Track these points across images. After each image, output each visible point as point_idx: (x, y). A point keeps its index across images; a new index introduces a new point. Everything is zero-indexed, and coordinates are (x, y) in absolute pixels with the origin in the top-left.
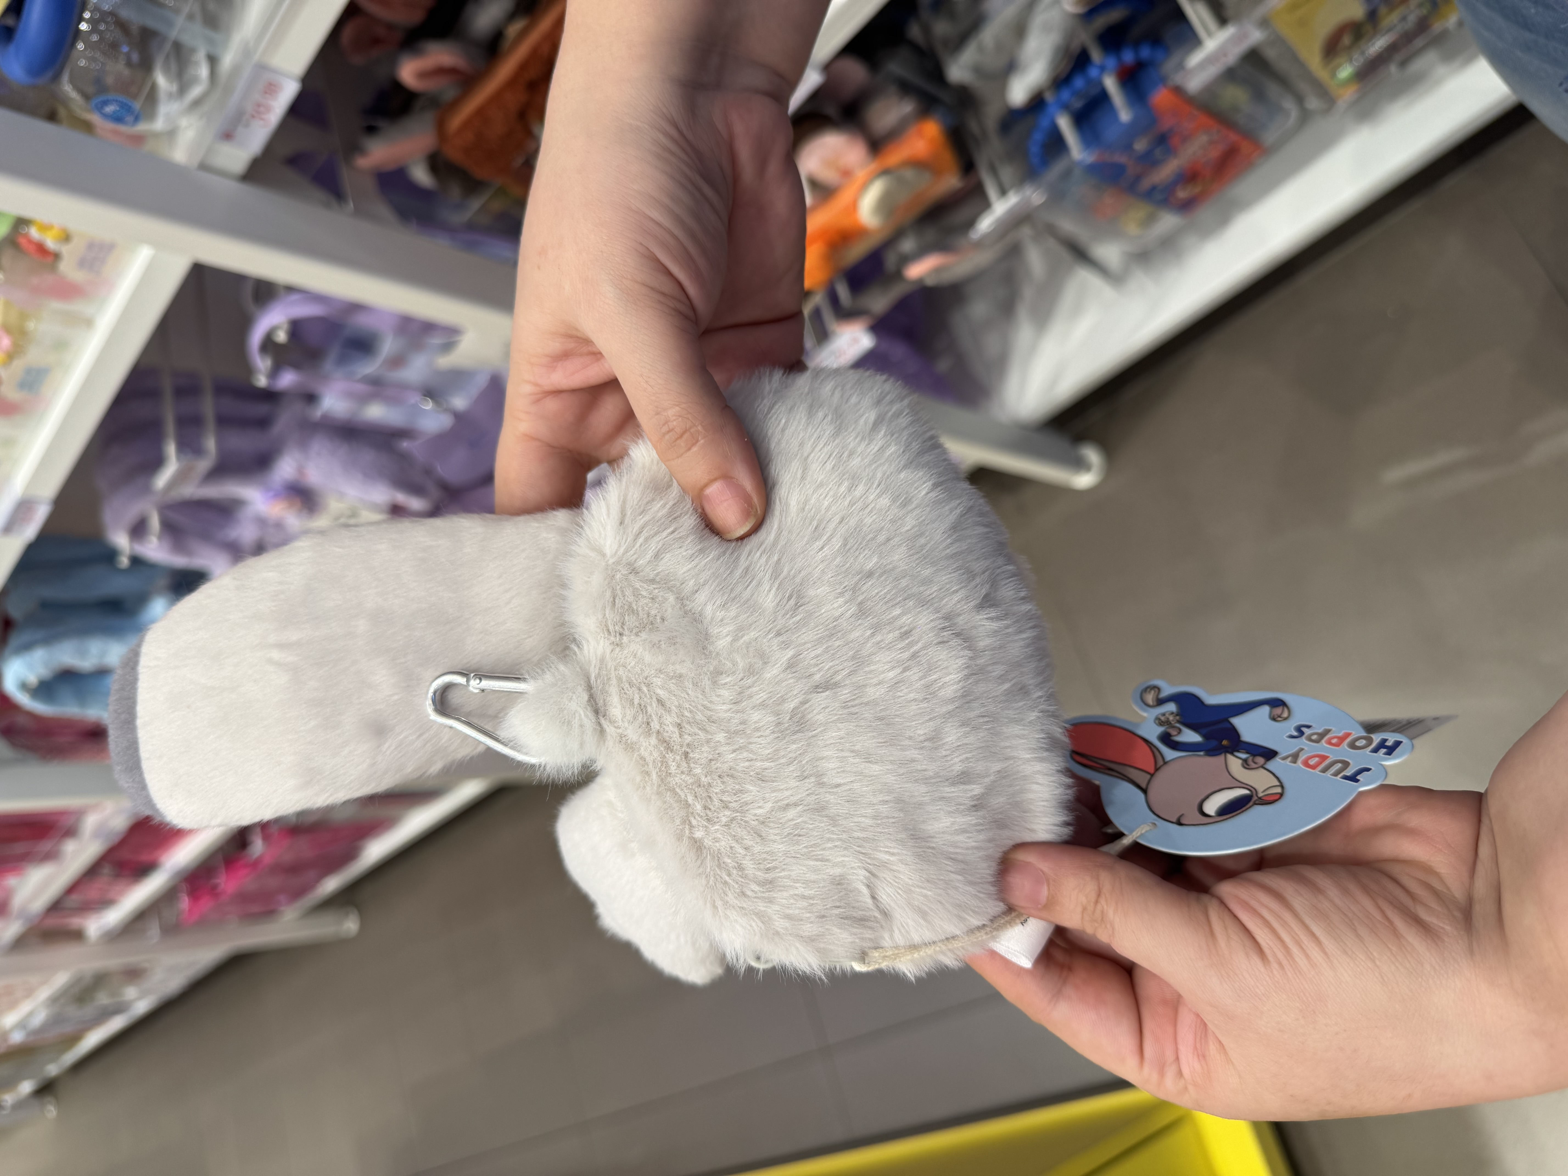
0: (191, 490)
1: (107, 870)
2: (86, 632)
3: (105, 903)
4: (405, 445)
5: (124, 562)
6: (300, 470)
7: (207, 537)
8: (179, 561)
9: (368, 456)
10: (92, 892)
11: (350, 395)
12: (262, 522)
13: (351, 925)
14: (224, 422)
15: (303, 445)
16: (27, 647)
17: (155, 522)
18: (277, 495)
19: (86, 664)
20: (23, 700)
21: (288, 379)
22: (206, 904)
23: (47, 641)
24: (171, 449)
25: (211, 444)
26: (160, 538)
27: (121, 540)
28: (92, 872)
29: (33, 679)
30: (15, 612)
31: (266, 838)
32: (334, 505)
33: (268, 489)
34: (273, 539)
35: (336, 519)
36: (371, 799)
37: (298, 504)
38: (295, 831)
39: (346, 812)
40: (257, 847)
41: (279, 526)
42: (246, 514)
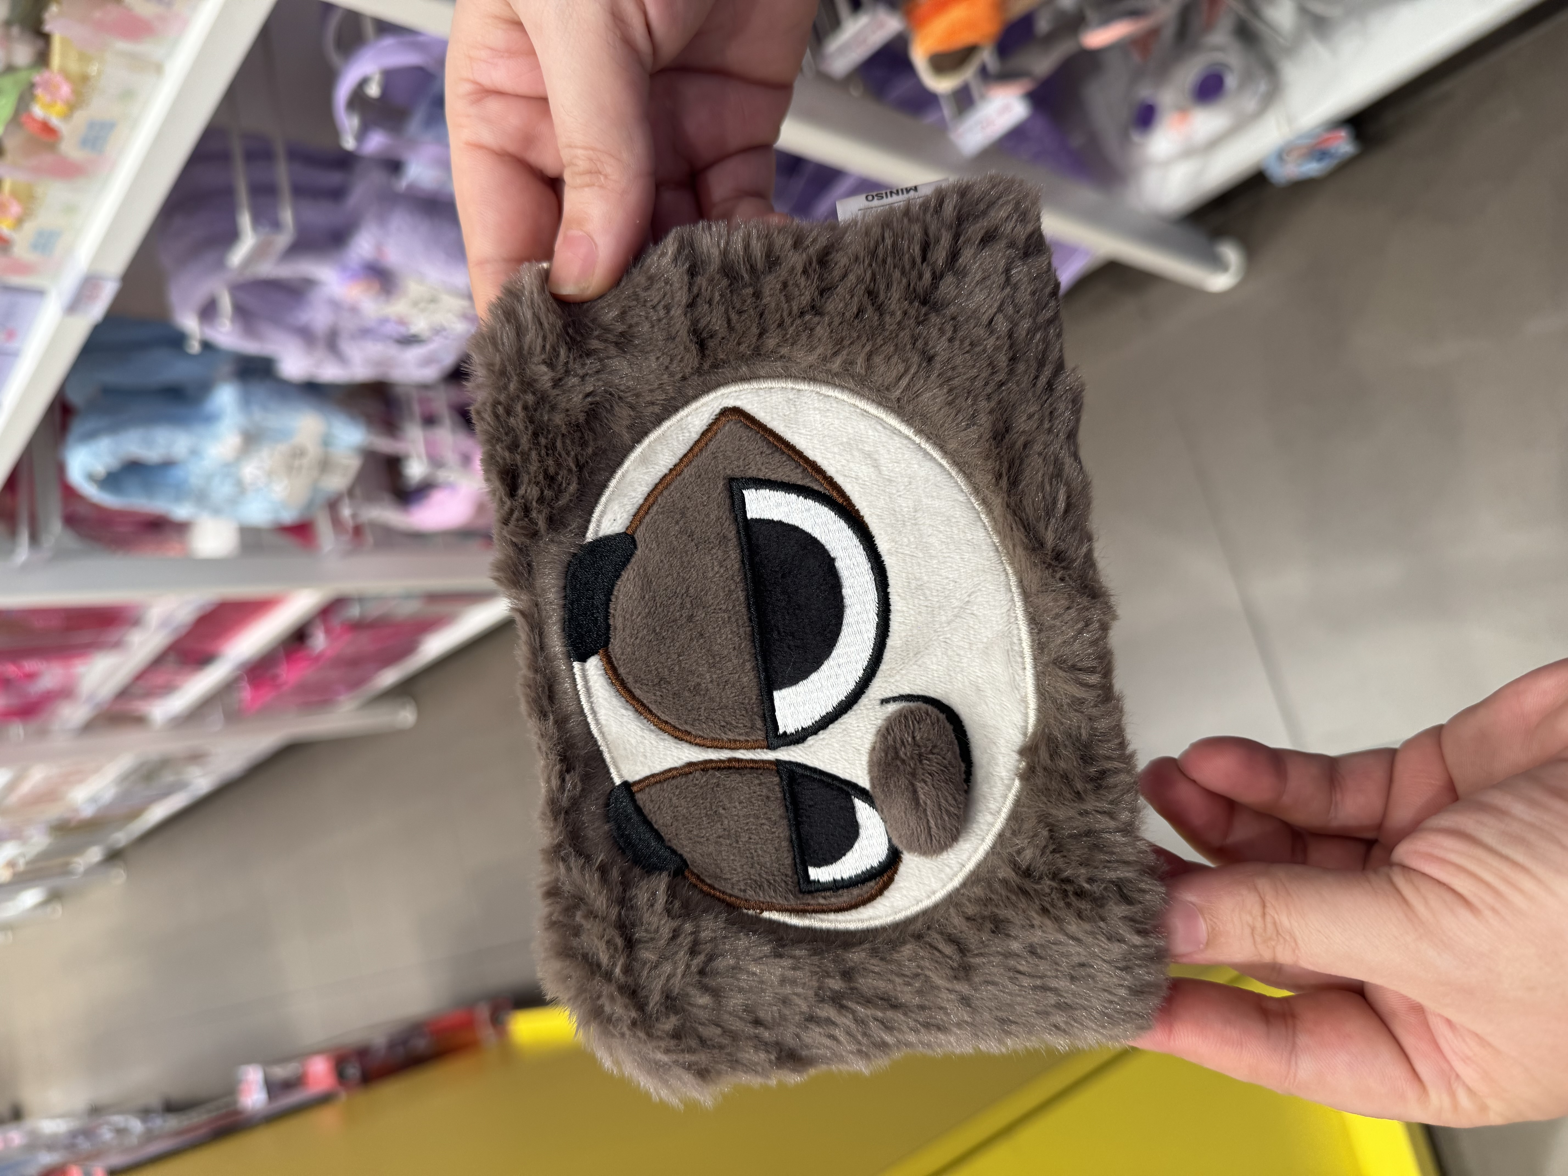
0: (268, 269)
1: (173, 660)
2: (151, 421)
3: (169, 689)
5: (195, 347)
6: (379, 248)
7: (277, 320)
8: (250, 347)
10: (160, 679)
11: (440, 163)
12: (336, 305)
13: (407, 716)
14: (300, 192)
15: (382, 220)
16: (90, 436)
17: (226, 303)
18: (355, 276)
19: (152, 455)
20: (90, 491)
21: (375, 142)
22: (267, 694)
23: (112, 430)
24: (245, 221)
25: (287, 216)
26: (233, 320)
27: (190, 323)
28: (158, 662)
29: (100, 470)
30: (75, 398)
31: (328, 631)
32: (414, 288)
33: (344, 268)
34: (348, 324)
35: (415, 304)
36: (433, 597)
37: (377, 286)
38: (357, 626)
39: (408, 609)
40: (319, 641)
41: (354, 310)
42: (319, 297)
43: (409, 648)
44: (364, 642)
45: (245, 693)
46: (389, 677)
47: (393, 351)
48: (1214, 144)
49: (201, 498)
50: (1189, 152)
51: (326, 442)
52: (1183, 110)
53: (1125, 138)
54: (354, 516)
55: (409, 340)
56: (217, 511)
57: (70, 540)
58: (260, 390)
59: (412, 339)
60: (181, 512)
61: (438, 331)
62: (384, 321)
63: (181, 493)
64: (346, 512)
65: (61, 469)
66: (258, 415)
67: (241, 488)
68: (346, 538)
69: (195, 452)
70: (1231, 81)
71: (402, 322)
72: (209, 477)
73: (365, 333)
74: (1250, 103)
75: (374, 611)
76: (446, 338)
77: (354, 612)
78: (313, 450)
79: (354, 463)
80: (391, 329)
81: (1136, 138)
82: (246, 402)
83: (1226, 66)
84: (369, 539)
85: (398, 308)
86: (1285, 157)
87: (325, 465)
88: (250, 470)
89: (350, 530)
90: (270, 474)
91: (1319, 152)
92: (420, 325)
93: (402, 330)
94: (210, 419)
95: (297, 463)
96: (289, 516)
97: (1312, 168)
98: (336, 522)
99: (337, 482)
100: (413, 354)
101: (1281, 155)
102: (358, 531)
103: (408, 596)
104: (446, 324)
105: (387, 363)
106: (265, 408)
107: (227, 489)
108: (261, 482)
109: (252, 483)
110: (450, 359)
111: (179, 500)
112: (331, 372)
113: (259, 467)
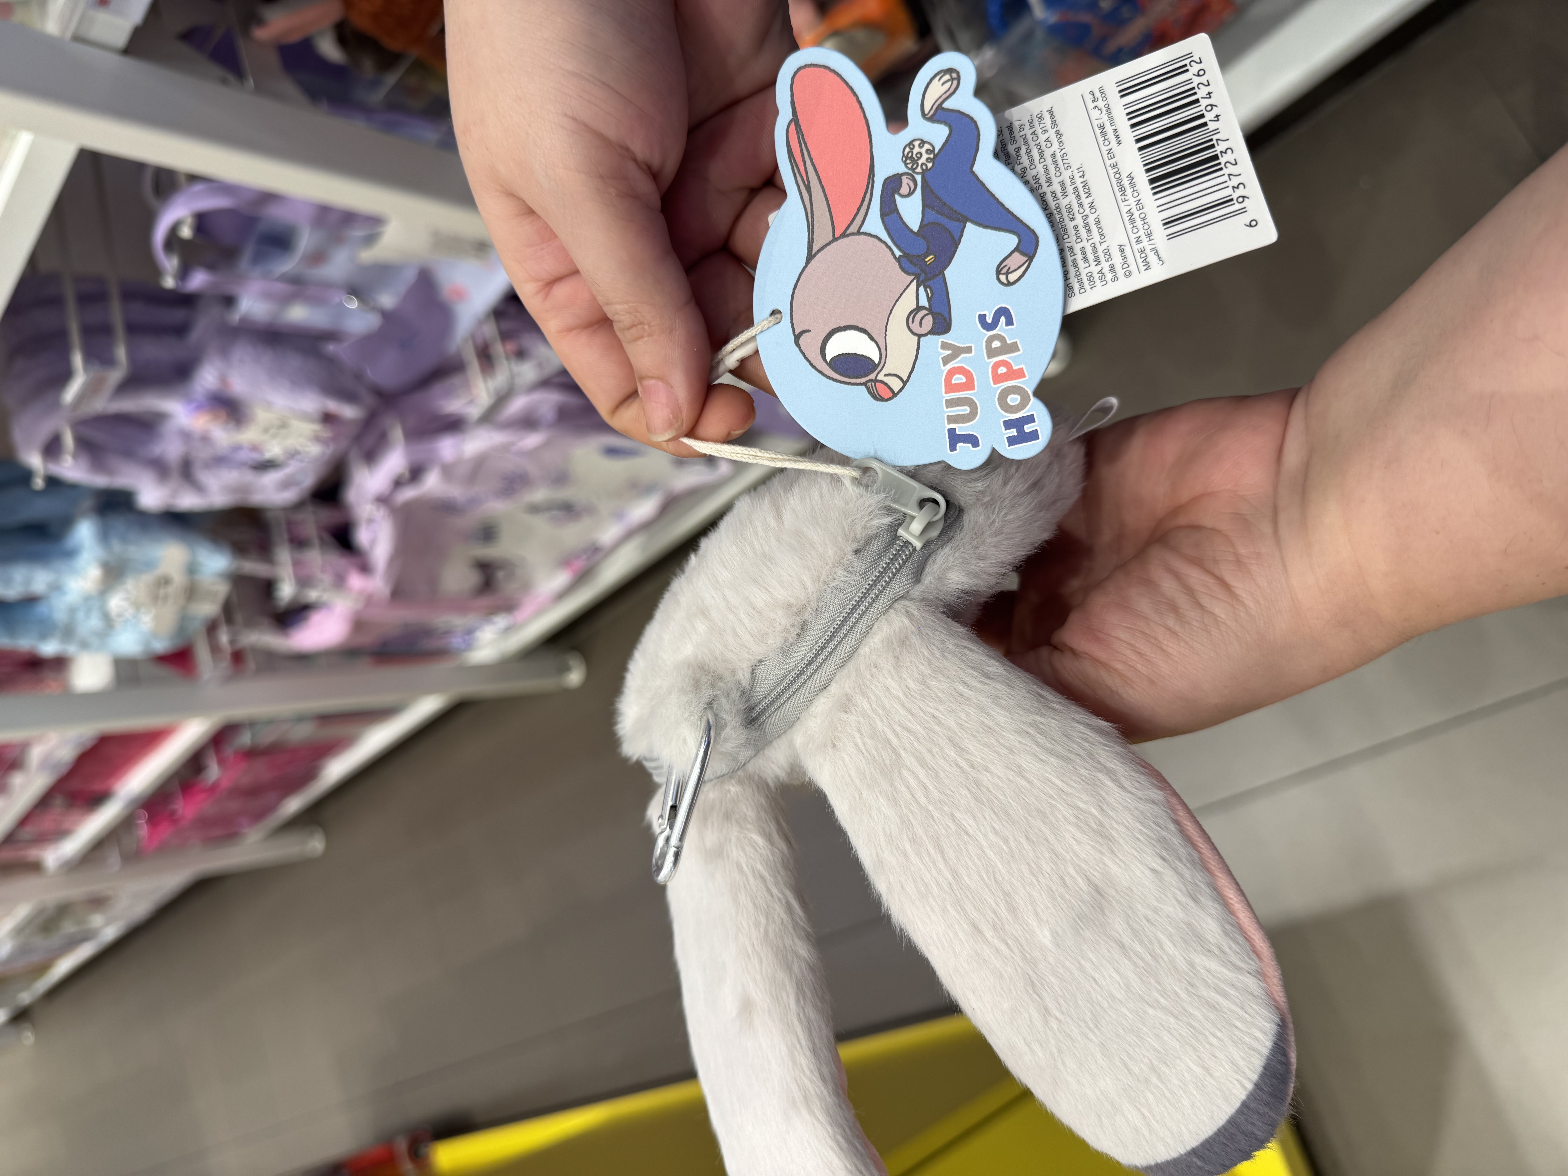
0: (103, 405)
1: (58, 801)
2: (7, 559)
3: (60, 834)
4: (331, 348)
5: (39, 483)
6: (223, 379)
7: (129, 454)
8: (100, 481)
9: (294, 361)
10: (47, 822)
11: (267, 296)
12: (186, 436)
13: (316, 844)
14: (133, 329)
15: (225, 352)
17: (69, 440)
18: (199, 408)
19: (11, 593)
21: (198, 280)
22: (166, 831)
24: (78, 360)
25: (121, 353)
26: (75, 456)
27: (34, 460)
28: (43, 803)
31: (221, 762)
32: (262, 416)
33: (188, 399)
34: (202, 454)
35: (266, 430)
36: (325, 718)
37: (224, 415)
38: (251, 754)
39: (302, 733)
40: (213, 772)
41: (205, 439)
42: (169, 428)
43: (310, 775)
44: (260, 771)
45: (143, 830)
46: (293, 805)
47: (249, 477)
51: (192, 569)
54: (232, 642)
55: (265, 466)
56: (85, 645)
58: (119, 523)
59: (267, 464)
60: (49, 648)
61: (293, 454)
62: (237, 448)
63: (46, 629)
64: (224, 638)
66: (117, 546)
67: (108, 622)
68: (226, 663)
69: (57, 588)
71: (255, 448)
72: (72, 610)
73: (220, 461)
75: (267, 737)
76: (302, 461)
77: (245, 739)
78: (179, 578)
79: (222, 589)
80: (245, 455)
82: (104, 536)
84: (251, 664)
85: (249, 435)
87: (192, 592)
88: (116, 602)
89: (228, 657)
90: (137, 606)
92: (274, 450)
93: (256, 456)
94: (70, 554)
95: (162, 592)
96: (161, 646)
98: (215, 649)
99: (208, 609)
100: (270, 479)
102: (238, 657)
103: (300, 719)
104: (299, 448)
105: (245, 489)
106: (124, 540)
107: (94, 622)
108: (130, 612)
109: (120, 615)
110: (309, 481)
111: (44, 636)
112: (188, 501)
113: (127, 599)
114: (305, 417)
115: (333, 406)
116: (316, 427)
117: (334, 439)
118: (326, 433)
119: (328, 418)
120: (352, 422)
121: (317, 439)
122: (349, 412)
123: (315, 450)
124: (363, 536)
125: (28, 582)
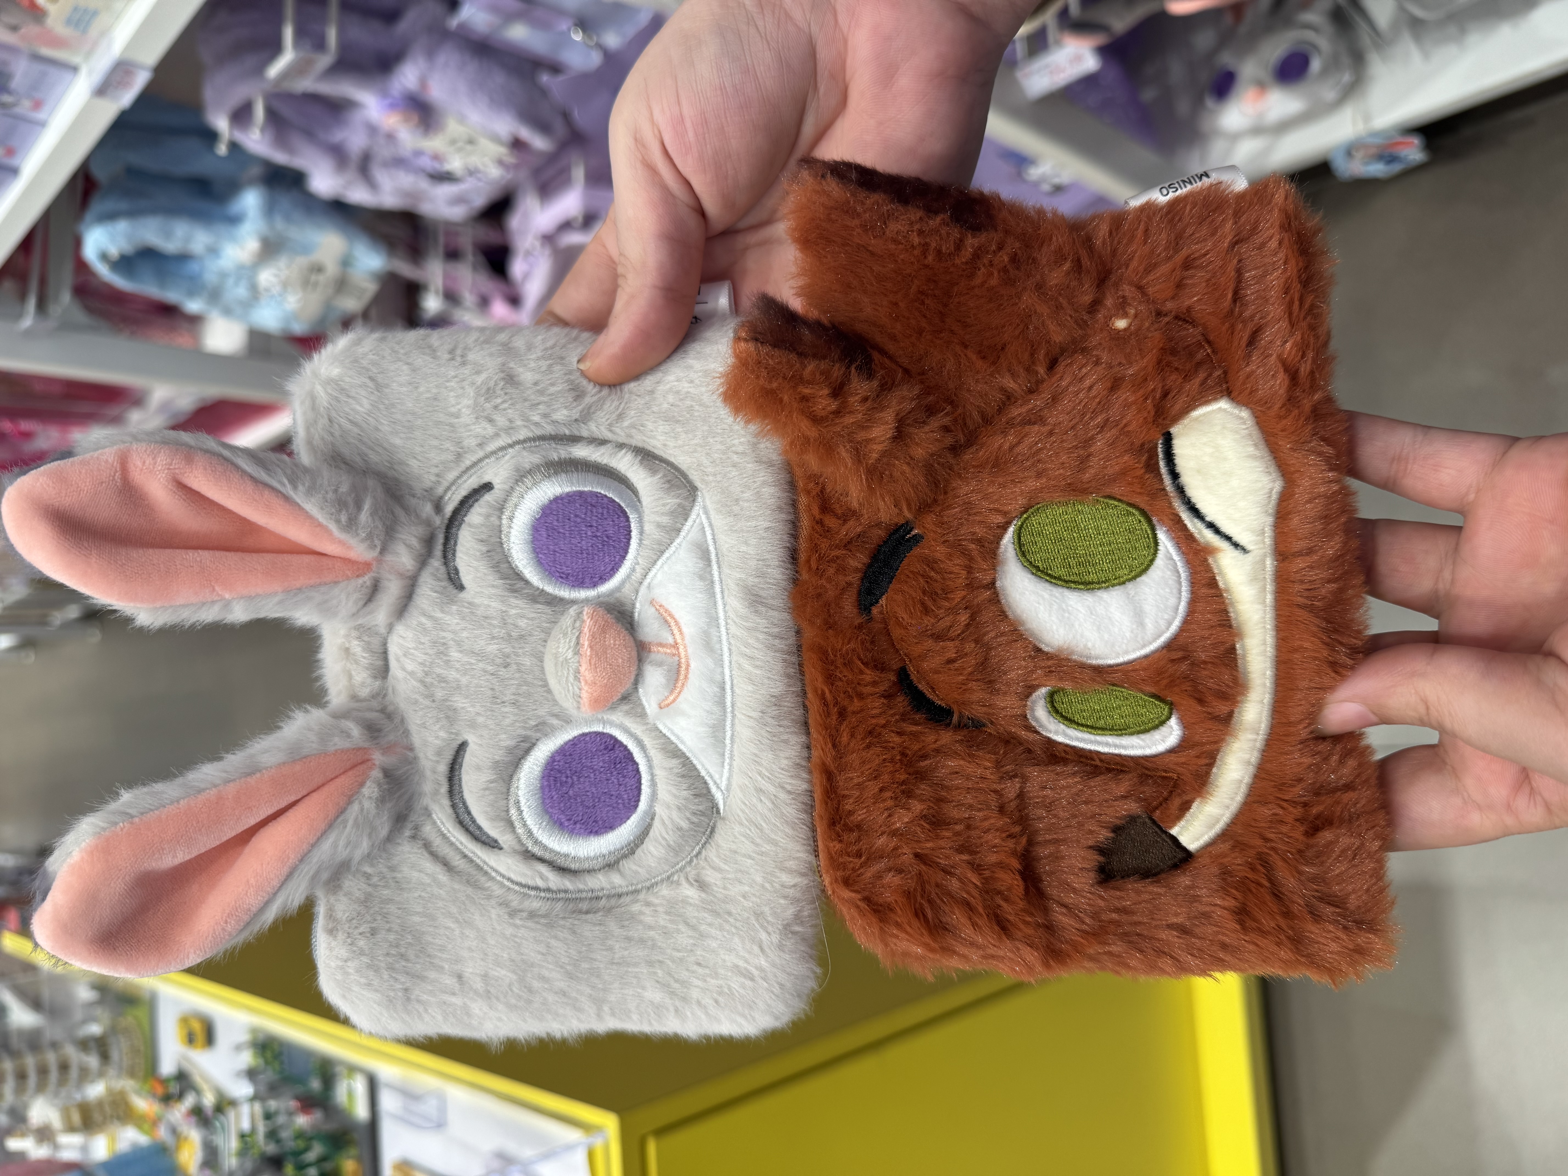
2: (173, 211)
6: (423, 81)
7: (310, 135)
8: (280, 158)
9: (499, 78)
12: (372, 129)
15: (431, 53)
16: (110, 217)
17: (260, 111)
18: (393, 106)
19: (170, 246)
20: (103, 271)
23: (132, 214)
24: (288, 33)
25: (332, 35)
26: (263, 129)
27: (221, 123)
29: (114, 251)
30: (100, 173)
32: (453, 127)
33: (384, 94)
34: (383, 151)
35: (453, 142)
37: (415, 118)
41: (391, 137)
42: (357, 118)
47: (424, 184)
48: (1284, 126)
49: (215, 296)
50: (1257, 130)
51: (346, 262)
52: (1261, 86)
53: (1198, 103)
55: (442, 177)
56: (227, 312)
57: (79, 315)
58: (285, 201)
59: (446, 176)
60: (193, 306)
61: (472, 172)
62: (418, 153)
63: (195, 286)
65: (78, 243)
66: (280, 224)
67: (255, 292)
69: (213, 251)
70: (1316, 65)
71: (436, 157)
72: (223, 276)
73: (399, 162)
74: (1329, 94)
76: (479, 180)
78: (332, 269)
79: (371, 288)
80: (426, 162)
81: (1210, 103)
82: (269, 210)
83: (1315, 47)
85: (435, 143)
86: (1354, 153)
87: (342, 284)
88: (266, 277)
90: (285, 285)
91: (1386, 155)
92: (455, 164)
93: (437, 166)
94: (233, 220)
95: (313, 278)
96: (298, 329)
97: (1377, 169)
100: (445, 190)
101: (1350, 150)
104: (481, 167)
105: (415, 195)
106: (288, 218)
107: (241, 291)
108: (276, 290)
109: (267, 290)
110: (480, 201)
111: (192, 293)
112: (359, 195)
113: (276, 276)
114: (496, 139)
115: (526, 133)
116: (501, 151)
117: (516, 167)
118: (510, 160)
119: (517, 144)
120: (541, 154)
121: (500, 163)
122: (539, 143)
123: (495, 172)
124: (517, 267)
125: (188, 239)
